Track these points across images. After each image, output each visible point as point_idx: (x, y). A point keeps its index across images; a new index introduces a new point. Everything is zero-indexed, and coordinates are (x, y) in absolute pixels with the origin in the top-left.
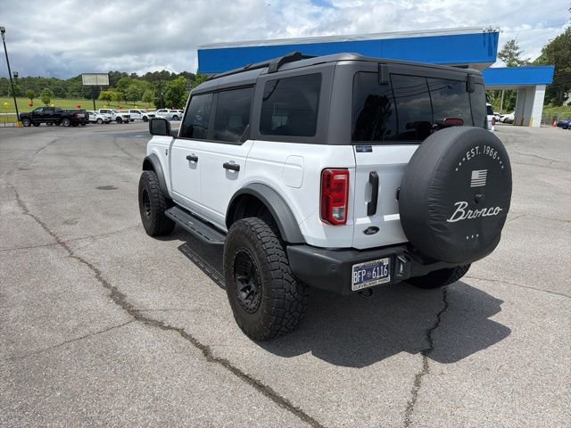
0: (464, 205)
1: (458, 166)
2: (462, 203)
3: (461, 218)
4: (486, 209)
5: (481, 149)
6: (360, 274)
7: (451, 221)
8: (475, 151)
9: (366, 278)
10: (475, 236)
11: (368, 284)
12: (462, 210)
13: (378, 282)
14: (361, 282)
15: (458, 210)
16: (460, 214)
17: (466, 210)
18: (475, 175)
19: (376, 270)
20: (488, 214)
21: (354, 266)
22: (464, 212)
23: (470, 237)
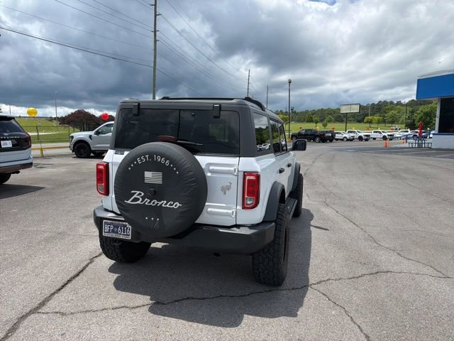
0: (140, 194)
1: (130, 166)
2: (138, 192)
3: (139, 202)
4: (165, 202)
5: (151, 157)
6: (110, 227)
7: (129, 202)
8: (145, 158)
9: (113, 231)
10: (155, 220)
11: (114, 235)
12: (138, 197)
13: (121, 237)
14: (109, 232)
15: (135, 196)
16: (136, 199)
17: (143, 198)
18: (148, 175)
19: (121, 229)
20: (168, 206)
21: (104, 221)
22: (141, 199)
23: (150, 219)
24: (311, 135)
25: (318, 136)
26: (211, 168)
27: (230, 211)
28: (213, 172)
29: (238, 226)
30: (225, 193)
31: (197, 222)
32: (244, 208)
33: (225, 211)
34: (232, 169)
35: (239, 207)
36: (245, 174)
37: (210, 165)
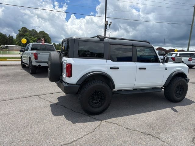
37: (64, 60)
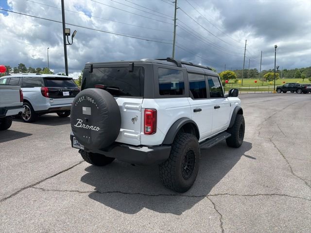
0: (81, 121)
1: (76, 104)
2: (80, 120)
3: (80, 126)
4: (93, 127)
5: (85, 98)
6: (76, 142)
7: (76, 126)
8: (83, 98)
9: (78, 144)
10: (88, 138)
11: (78, 147)
15: (79, 122)
16: (79, 124)
17: (82, 124)
18: (84, 109)
20: (94, 129)
21: (74, 138)
23: (85, 137)
24: (294, 88)
25: (299, 88)
26: (126, 106)
27: (137, 135)
28: (127, 108)
29: (141, 146)
30: (134, 123)
31: (116, 141)
32: (145, 133)
33: (134, 135)
34: (138, 106)
35: (142, 133)
36: (146, 110)
37: (125, 103)
